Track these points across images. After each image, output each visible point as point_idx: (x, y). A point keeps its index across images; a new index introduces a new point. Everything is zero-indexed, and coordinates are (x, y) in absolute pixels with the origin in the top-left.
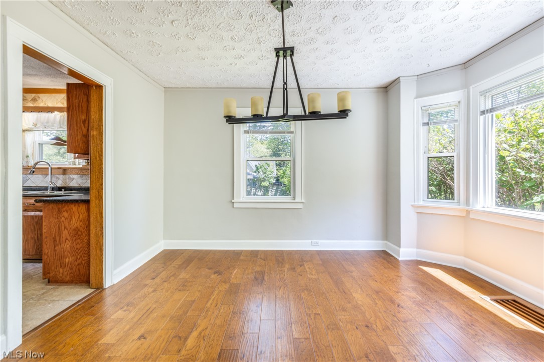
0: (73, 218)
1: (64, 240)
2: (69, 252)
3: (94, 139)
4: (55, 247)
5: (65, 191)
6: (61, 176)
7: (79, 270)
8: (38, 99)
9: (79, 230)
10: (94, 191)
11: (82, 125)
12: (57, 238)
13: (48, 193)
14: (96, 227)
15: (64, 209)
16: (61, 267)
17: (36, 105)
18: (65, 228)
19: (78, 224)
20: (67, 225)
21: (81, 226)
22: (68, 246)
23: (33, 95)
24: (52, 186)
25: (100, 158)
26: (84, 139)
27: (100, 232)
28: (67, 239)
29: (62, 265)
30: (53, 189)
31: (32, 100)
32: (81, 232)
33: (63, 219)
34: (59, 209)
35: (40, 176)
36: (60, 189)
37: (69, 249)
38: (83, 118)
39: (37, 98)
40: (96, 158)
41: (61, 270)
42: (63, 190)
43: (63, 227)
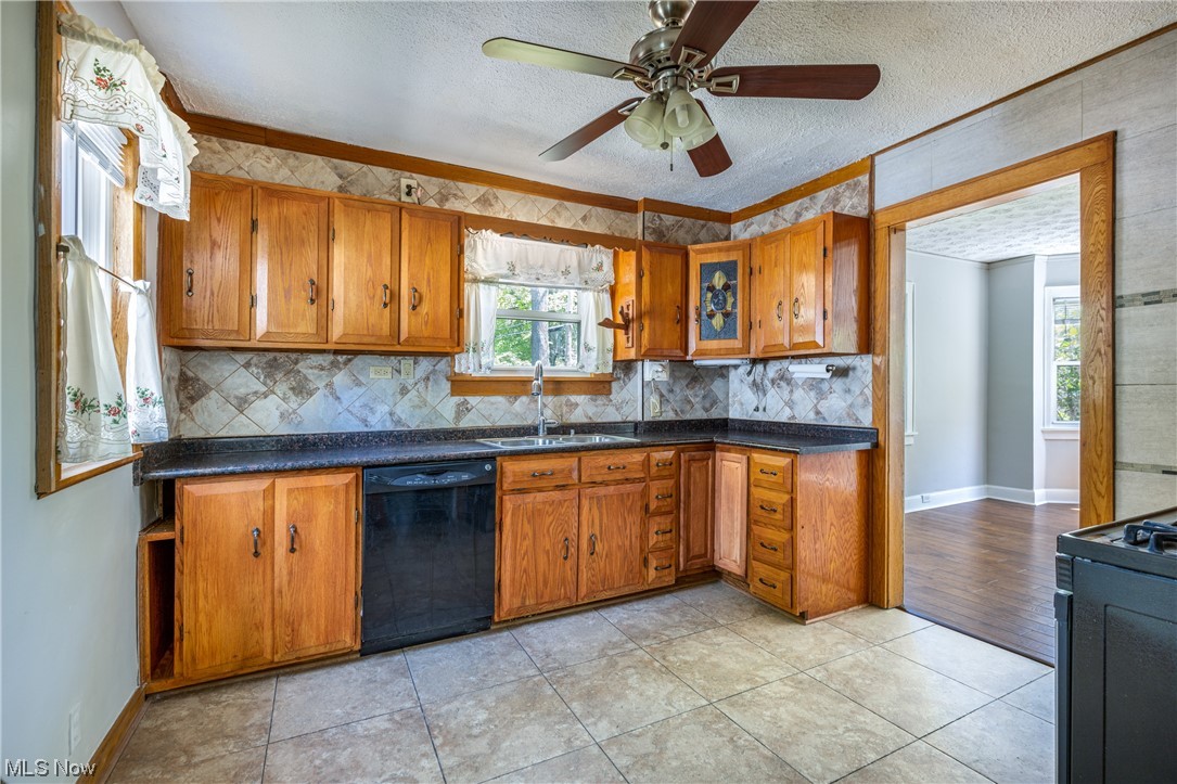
2: (834, 549)
4: (815, 543)
5: (576, 434)
6: (551, 398)
7: (848, 583)
8: (493, 202)
9: (848, 503)
17: (489, 213)
21: (851, 496)
22: (833, 538)
23: (483, 189)
28: (832, 524)
31: (478, 200)
32: (851, 505)
34: (821, 465)
39: (491, 197)
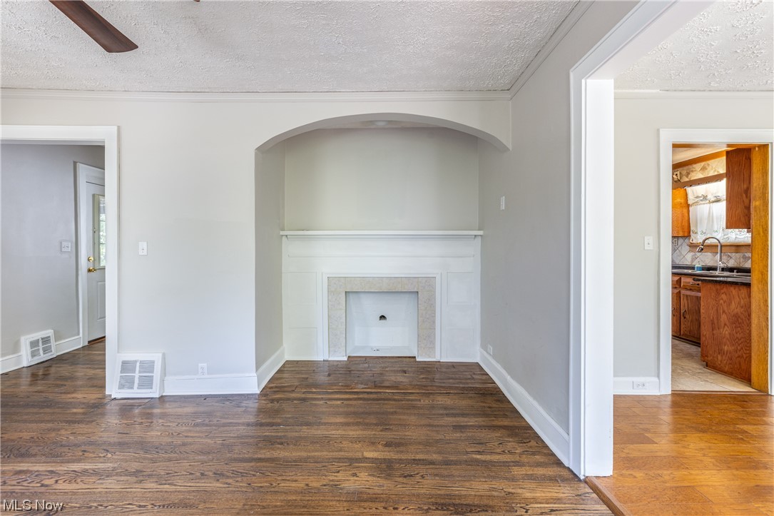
0: (733, 302)
1: (723, 325)
2: (727, 339)
3: (756, 211)
4: (713, 330)
5: (737, 272)
6: (734, 254)
7: (740, 364)
9: (739, 317)
10: (757, 272)
11: (744, 195)
12: (716, 321)
13: (717, 273)
14: (759, 317)
15: (722, 291)
16: (719, 353)
18: (724, 312)
19: (739, 310)
20: (726, 309)
21: (742, 313)
22: (727, 332)
24: (722, 265)
25: (763, 232)
26: (746, 211)
27: (764, 323)
28: (725, 325)
29: (721, 352)
30: (723, 269)
32: (742, 319)
33: (721, 301)
34: (717, 290)
35: (709, 254)
36: (731, 270)
37: (728, 336)
38: (745, 186)
40: (759, 234)
41: (719, 357)
42: (735, 271)
43: (721, 312)
